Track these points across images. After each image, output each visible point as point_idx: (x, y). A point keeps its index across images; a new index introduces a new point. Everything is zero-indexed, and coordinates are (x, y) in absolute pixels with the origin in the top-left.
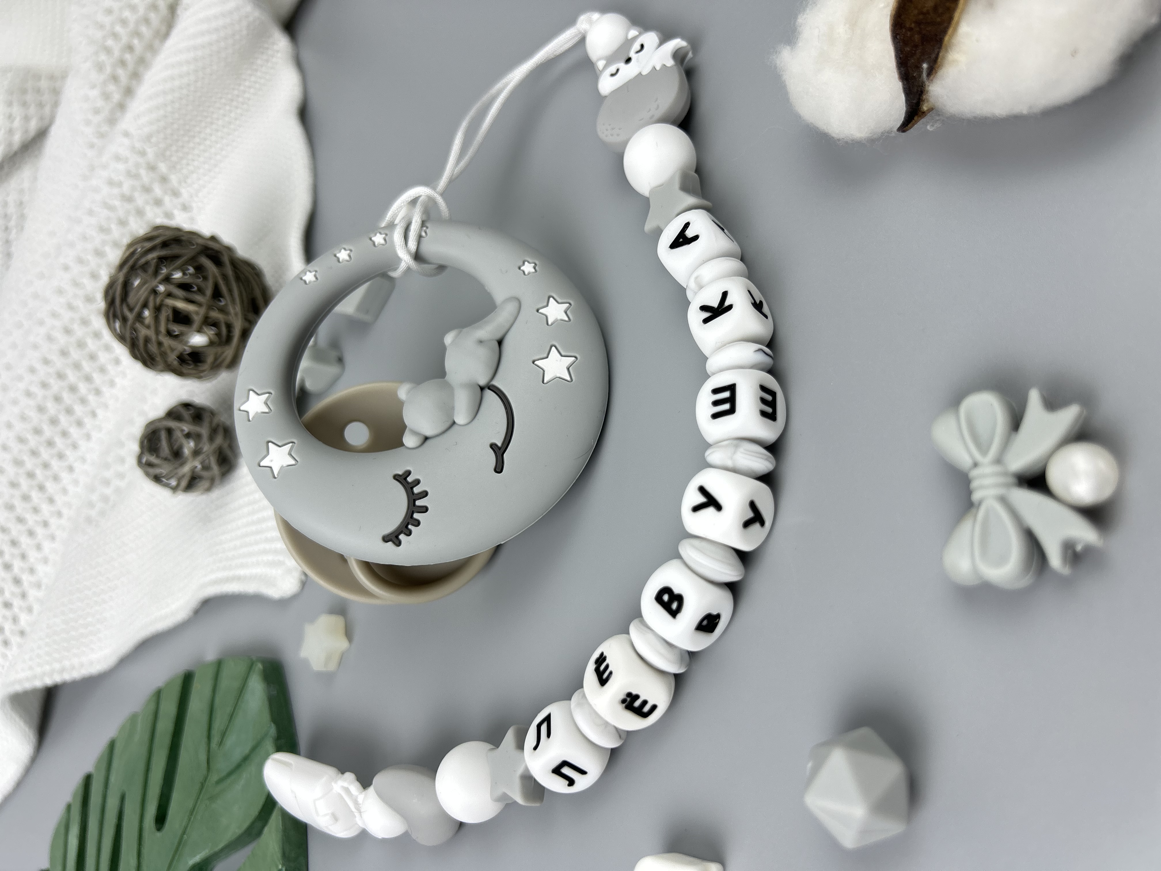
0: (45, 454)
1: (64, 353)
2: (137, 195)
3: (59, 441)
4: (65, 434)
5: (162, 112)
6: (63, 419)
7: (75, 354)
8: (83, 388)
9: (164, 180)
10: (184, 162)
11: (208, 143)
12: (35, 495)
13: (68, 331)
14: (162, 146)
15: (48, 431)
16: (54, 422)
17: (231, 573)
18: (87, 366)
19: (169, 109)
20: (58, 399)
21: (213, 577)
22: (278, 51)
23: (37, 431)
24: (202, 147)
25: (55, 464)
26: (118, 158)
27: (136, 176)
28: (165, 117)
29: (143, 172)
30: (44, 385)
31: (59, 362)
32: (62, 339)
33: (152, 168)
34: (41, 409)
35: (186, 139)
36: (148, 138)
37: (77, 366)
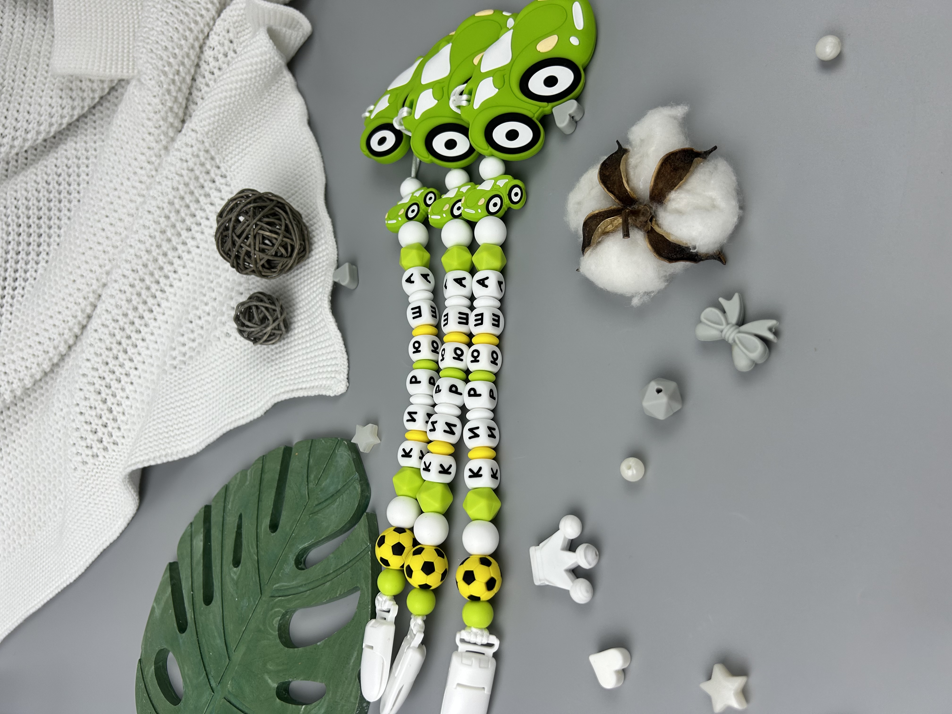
0: (129, 329)
1: (145, 266)
2: (196, 168)
3: (137, 321)
4: (141, 317)
5: (216, 118)
6: (141, 307)
7: (151, 266)
8: (154, 287)
9: (213, 158)
10: (225, 148)
11: (240, 136)
12: (121, 356)
13: (148, 252)
14: (214, 138)
15: (132, 315)
16: (136, 309)
18: (157, 273)
20: (139, 294)
23: (126, 315)
24: (236, 138)
25: (134, 336)
27: (198, 156)
28: (218, 121)
29: (201, 154)
30: (132, 286)
31: (142, 271)
32: (145, 257)
33: (207, 151)
34: (129, 301)
35: (227, 134)
37: (152, 274)
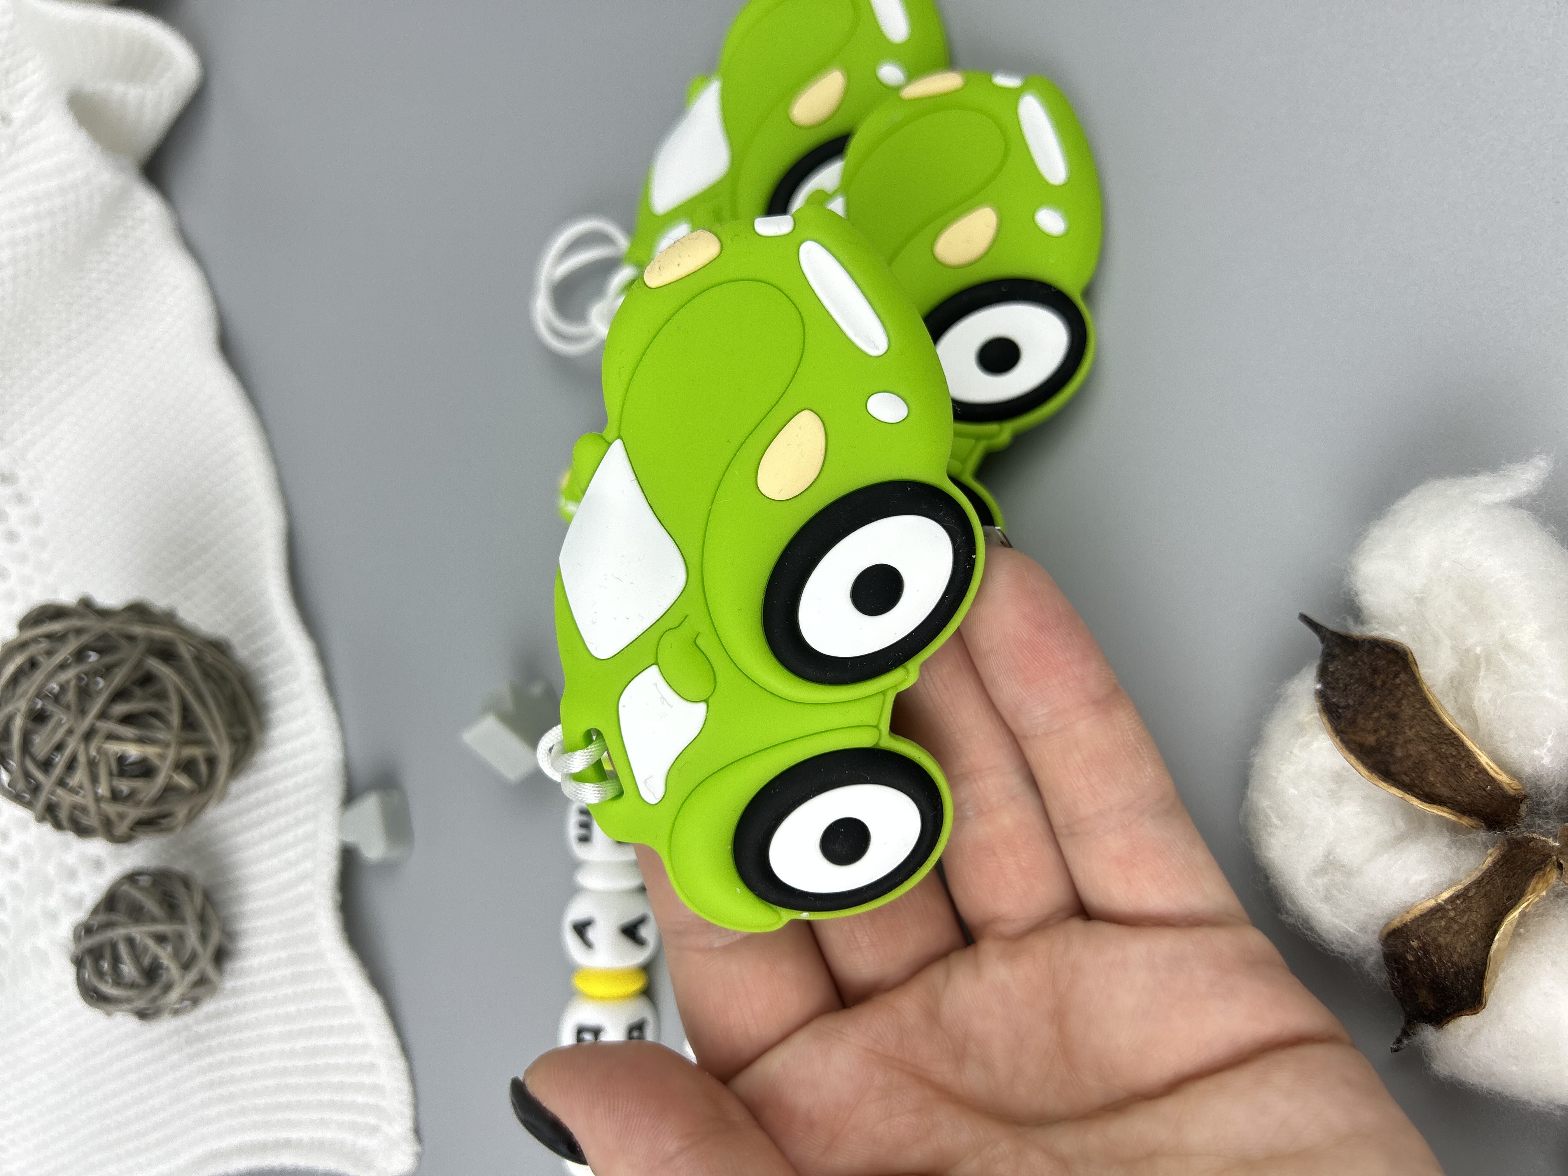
22: (143, 220)
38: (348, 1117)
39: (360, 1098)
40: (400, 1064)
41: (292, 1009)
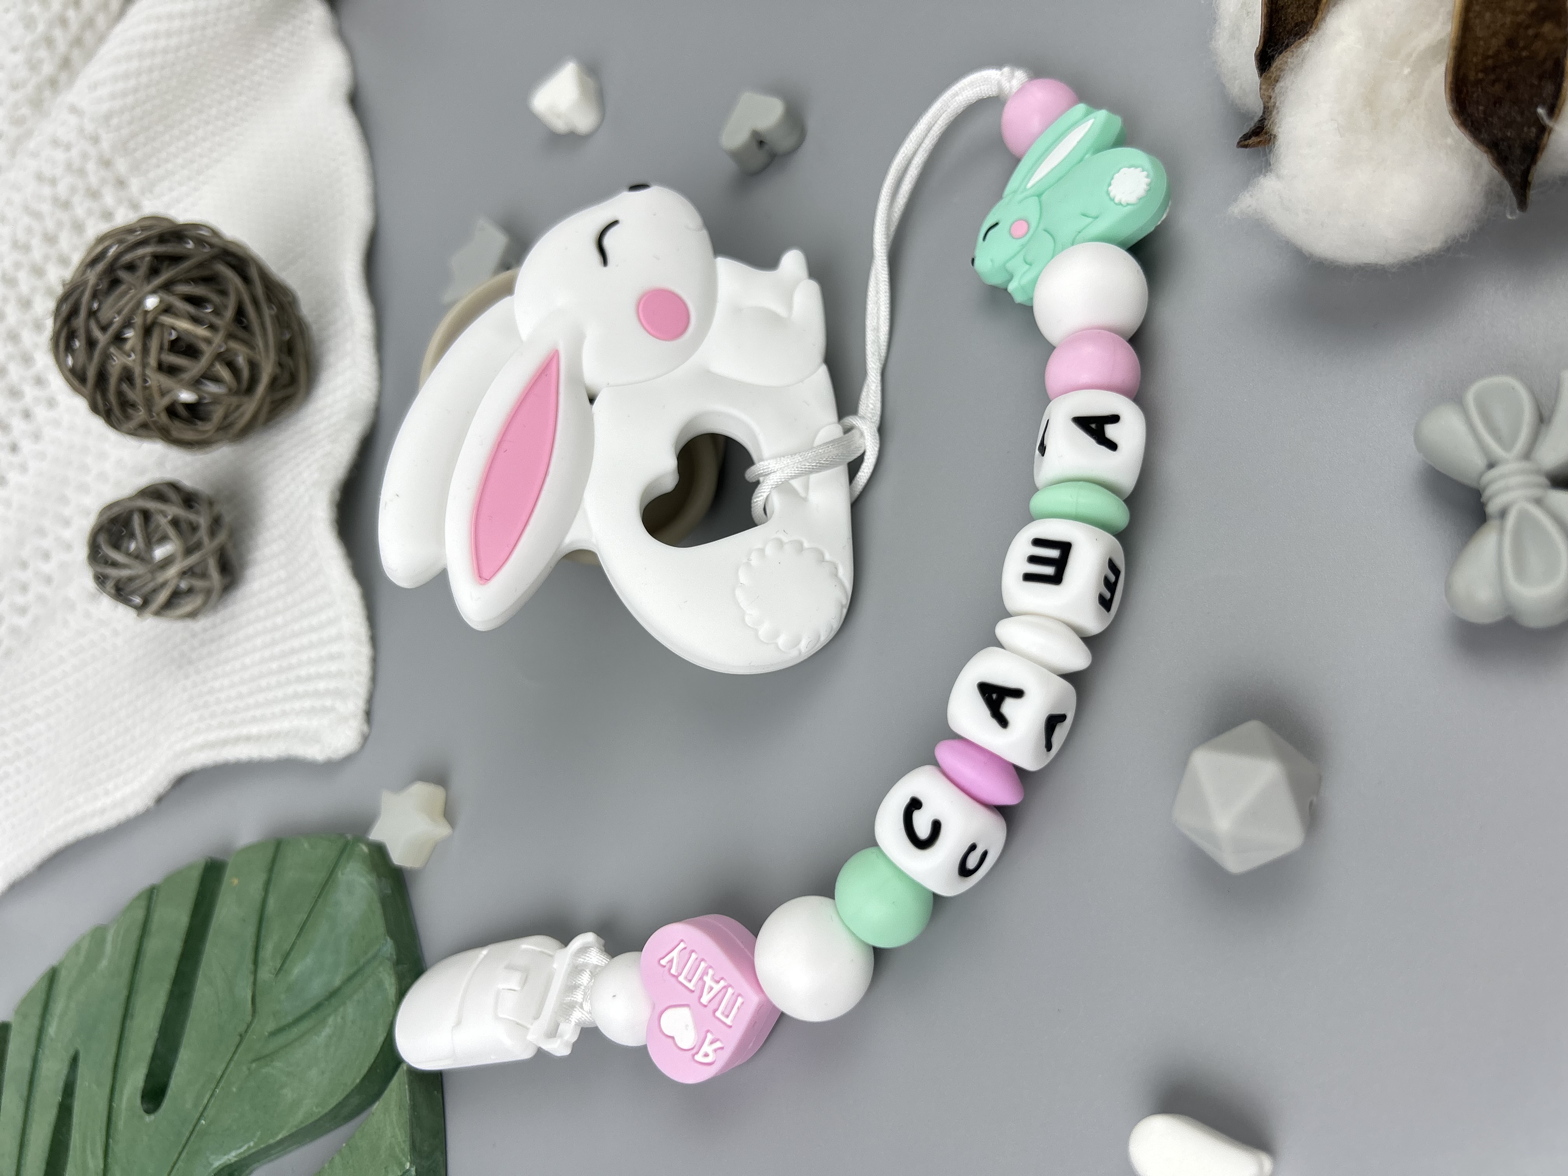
5: (132, 82)
10: (154, 161)
11: (192, 138)
14: (125, 132)
17: (233, 733)
19: (144, 79)
21: (200, 739)
24: (182, 144)
26: (55, 143)
27: (82, 172)
28: (136, 90)
29: (91, 166)
33: (106, 163)
35: (160, 128)
36: (107, 118)
38: (307, 704)
39: (322, 685)
40: (365, 651)
41: (279, 620)
